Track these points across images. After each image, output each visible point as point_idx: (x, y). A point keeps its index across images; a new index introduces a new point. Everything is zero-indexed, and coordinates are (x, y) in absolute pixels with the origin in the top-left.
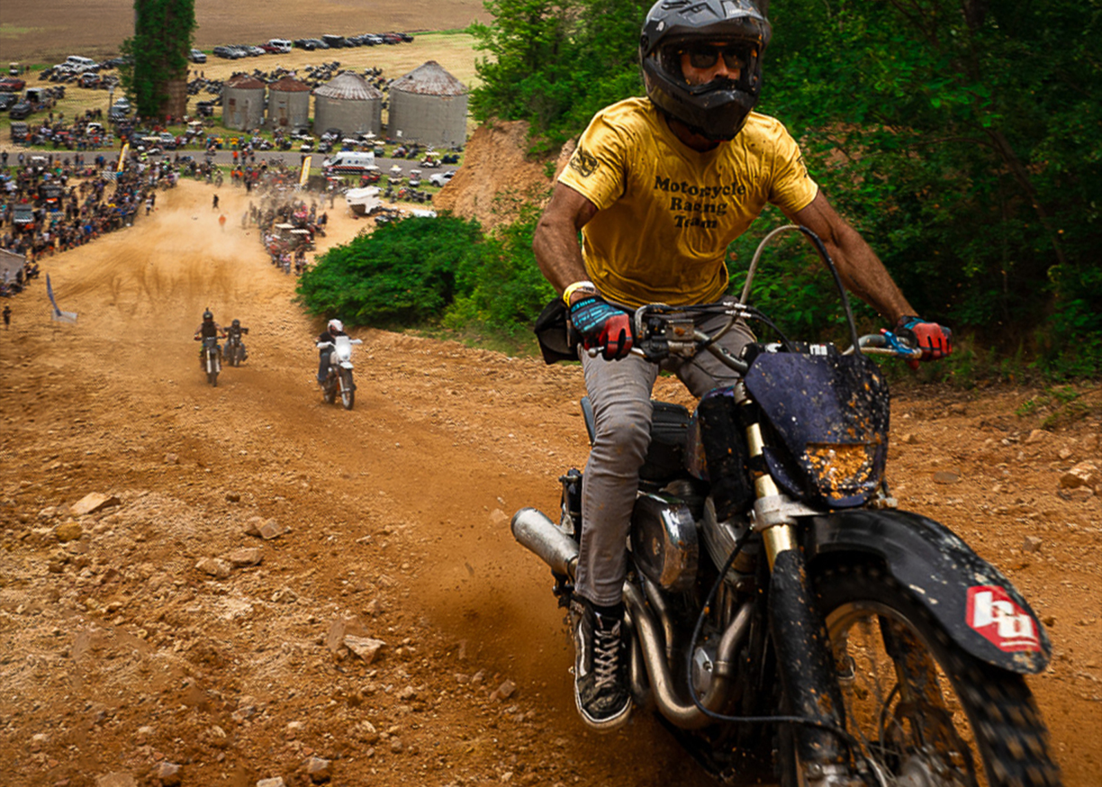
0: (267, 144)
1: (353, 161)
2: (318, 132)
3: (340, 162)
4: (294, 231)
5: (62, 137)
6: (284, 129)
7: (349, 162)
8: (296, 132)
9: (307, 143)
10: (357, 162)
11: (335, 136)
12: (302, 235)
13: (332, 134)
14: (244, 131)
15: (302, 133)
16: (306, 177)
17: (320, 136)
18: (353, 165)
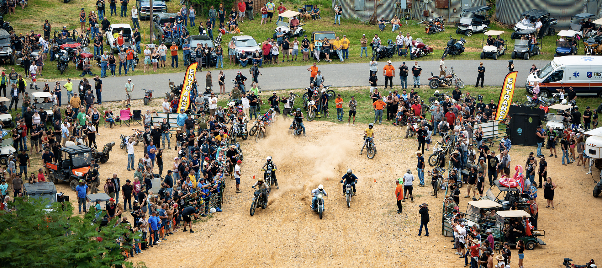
0: (421, 46)
1: (583, 74)
2: (505, 18)
3: (559, 75)
4: (503, 214)
5: (71, 52)
6: (443, 14)
7: (576, 75)
8: (466, 20)
9: (491, 42)
10: (590, 75)
11: (539, 24)
12: (518, 219)
13: (533, 20)
14: (373, 22)
15: (476, 22)
16: (507, 109)
17: (512, 26)
18: (583, 79)
